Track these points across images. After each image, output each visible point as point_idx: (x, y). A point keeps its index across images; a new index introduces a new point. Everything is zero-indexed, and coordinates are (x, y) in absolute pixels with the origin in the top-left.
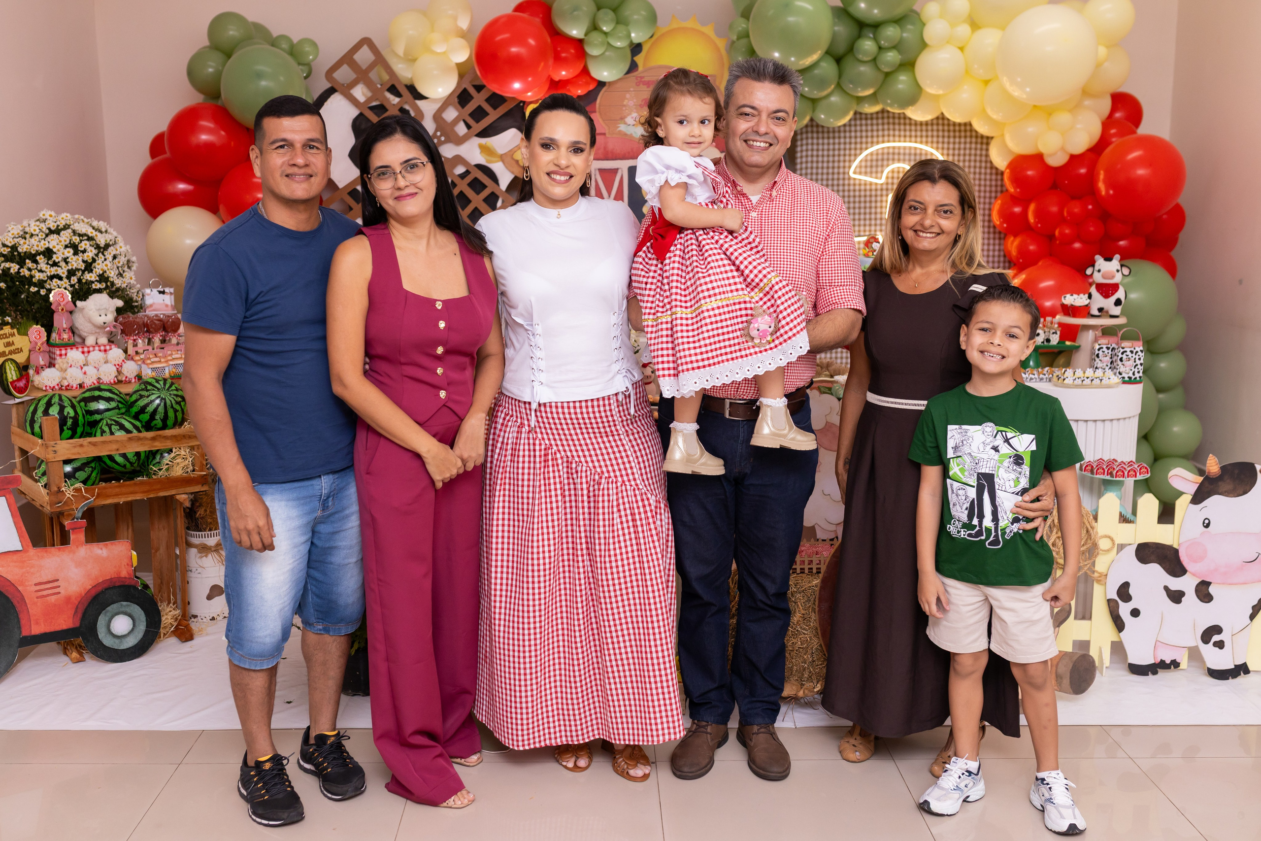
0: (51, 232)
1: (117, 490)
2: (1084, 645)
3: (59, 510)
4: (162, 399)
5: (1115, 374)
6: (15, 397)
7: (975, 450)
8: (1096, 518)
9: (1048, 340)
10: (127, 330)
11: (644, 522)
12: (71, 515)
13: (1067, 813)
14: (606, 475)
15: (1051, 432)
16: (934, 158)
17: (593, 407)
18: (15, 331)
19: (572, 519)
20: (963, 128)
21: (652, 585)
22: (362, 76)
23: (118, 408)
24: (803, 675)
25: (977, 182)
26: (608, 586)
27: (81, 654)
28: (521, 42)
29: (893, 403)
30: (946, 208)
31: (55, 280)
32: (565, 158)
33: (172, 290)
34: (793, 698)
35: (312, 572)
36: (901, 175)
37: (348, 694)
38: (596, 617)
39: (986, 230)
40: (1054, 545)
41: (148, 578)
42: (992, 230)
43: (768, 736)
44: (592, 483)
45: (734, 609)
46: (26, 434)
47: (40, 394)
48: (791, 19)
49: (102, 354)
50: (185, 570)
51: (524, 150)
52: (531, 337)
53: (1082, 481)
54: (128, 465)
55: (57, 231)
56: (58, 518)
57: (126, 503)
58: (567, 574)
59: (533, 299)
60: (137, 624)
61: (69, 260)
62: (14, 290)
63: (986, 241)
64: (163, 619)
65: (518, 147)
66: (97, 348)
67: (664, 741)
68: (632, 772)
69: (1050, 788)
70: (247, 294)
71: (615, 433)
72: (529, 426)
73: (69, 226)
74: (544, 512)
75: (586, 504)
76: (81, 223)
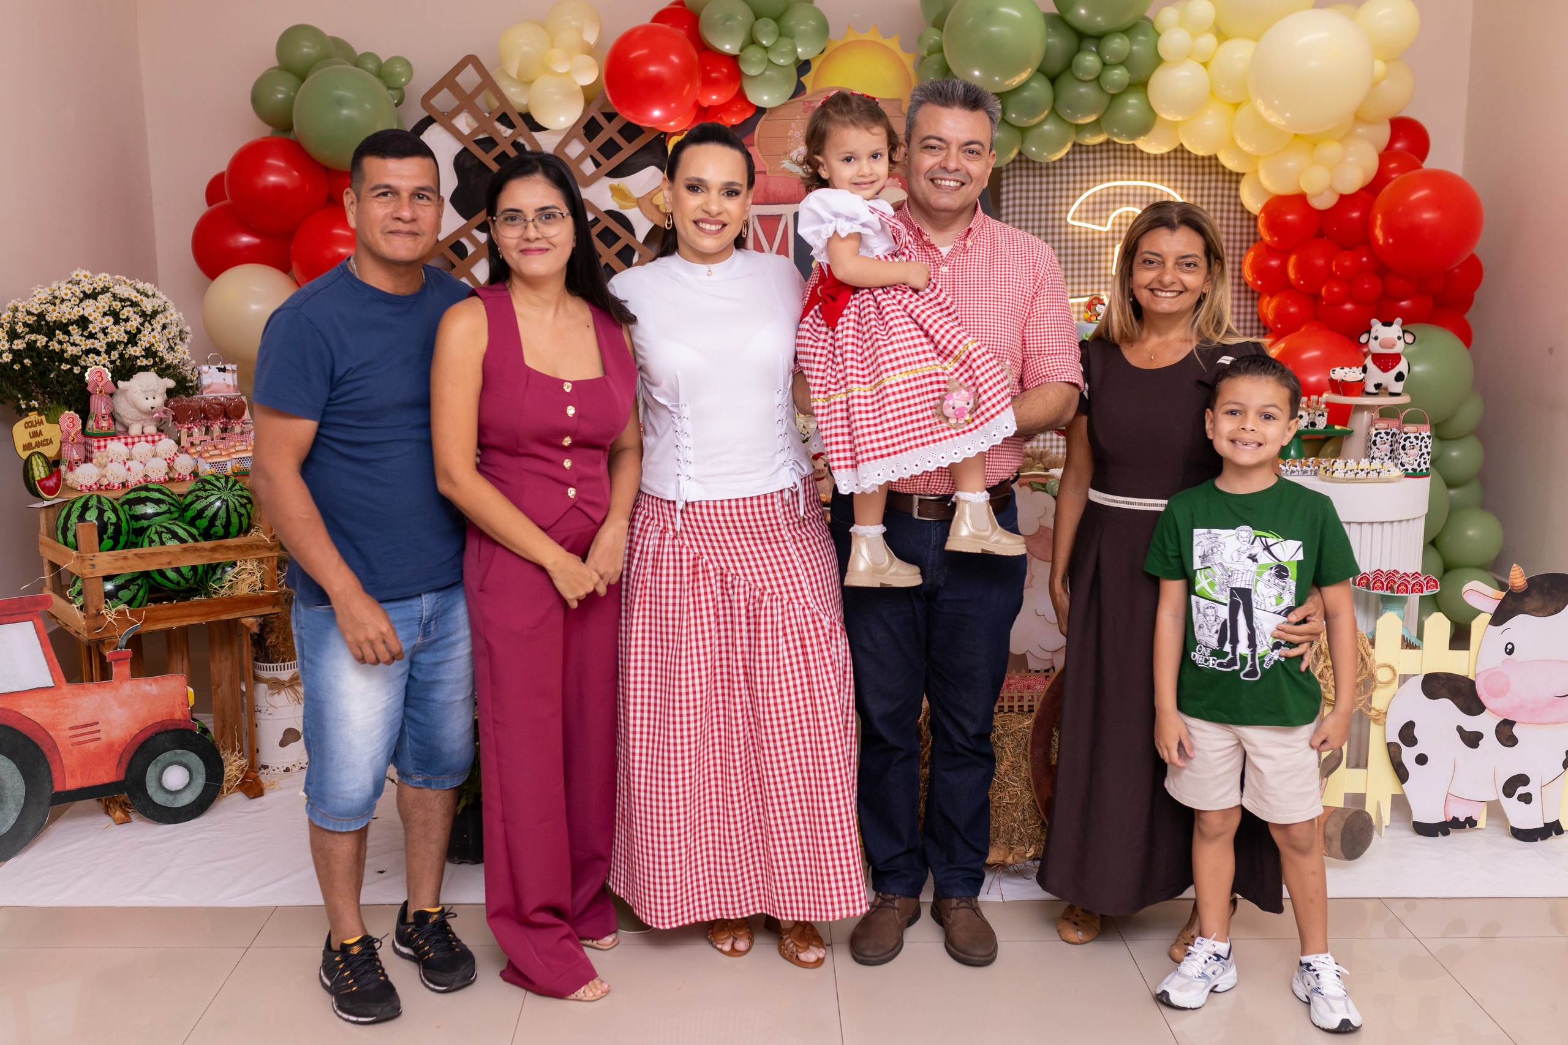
0: (86, 296)
1: (169, 613)
2: (1359, 799)
3: (98, 637)
4: (224, 500)
5: (1396, 465)
6: (44, 499)
7: (1228, 560)
8: (1372, 643)
9: (1313, 424)
10: (180, 416)
11: (816, 648)
12: (113, 643)
13: (1339, 1005)
14: (769, 591)
15: (1322, 538)
16: (1171, 199)
17: (752, 506)
18: (43, 418)
19: (727, 644)
20: (1207, 163)
21: (826, 726)
22: (466, 102)
23: (169, 512)
24: (1012, 837)
25: (1225, 229)
26: (772, 727)
27: (126, 814)
28: (663, 59)
29: (1123, 502)
30: (1189, 260)
31: (91, 355)
32: (716, 203)
33: (234, 367)
34: (1000, 865)
35: (410, 711)
36: (1131, 221)
37: (453, 862)
38: (757, 765)
39: (1236, 288)
40: (1320, 676)
41: (208, 721)
42: (1243, 288)
43: (970, 912)
44: (752, 601)
45: (927, 756)
46: (58, 545)
47: (74, 496)
48: (994, 29)
49: (149, 446)
50: (253, 710)
51: (666, 193)
52: (677, 421)
53: (1356, 597)
54: (183, 582)
55: (94, 295)
56: (98, 646)
57: (180, 628)
58: (721, 712)
59: (679, 375)
60: (194, 776)
61: (108, 330)
62: (41, 368)
63: (1236, 303)
64: (227, 770)
65: (659, 189)
66: (143, 439)
67: (841, 916)
68: (803, 956)
69: (1317, 975)
70: (333, 370)
71: (780, 539)
72: (674, 530)
73: (108, 288)
74: (693, 636)
75: (744, 627)
76: (123, 285)
